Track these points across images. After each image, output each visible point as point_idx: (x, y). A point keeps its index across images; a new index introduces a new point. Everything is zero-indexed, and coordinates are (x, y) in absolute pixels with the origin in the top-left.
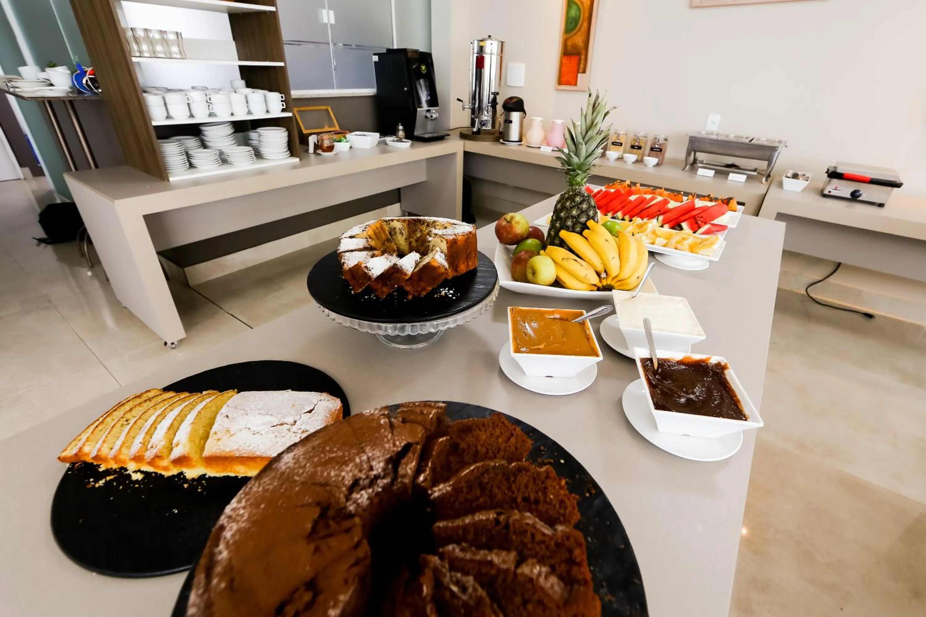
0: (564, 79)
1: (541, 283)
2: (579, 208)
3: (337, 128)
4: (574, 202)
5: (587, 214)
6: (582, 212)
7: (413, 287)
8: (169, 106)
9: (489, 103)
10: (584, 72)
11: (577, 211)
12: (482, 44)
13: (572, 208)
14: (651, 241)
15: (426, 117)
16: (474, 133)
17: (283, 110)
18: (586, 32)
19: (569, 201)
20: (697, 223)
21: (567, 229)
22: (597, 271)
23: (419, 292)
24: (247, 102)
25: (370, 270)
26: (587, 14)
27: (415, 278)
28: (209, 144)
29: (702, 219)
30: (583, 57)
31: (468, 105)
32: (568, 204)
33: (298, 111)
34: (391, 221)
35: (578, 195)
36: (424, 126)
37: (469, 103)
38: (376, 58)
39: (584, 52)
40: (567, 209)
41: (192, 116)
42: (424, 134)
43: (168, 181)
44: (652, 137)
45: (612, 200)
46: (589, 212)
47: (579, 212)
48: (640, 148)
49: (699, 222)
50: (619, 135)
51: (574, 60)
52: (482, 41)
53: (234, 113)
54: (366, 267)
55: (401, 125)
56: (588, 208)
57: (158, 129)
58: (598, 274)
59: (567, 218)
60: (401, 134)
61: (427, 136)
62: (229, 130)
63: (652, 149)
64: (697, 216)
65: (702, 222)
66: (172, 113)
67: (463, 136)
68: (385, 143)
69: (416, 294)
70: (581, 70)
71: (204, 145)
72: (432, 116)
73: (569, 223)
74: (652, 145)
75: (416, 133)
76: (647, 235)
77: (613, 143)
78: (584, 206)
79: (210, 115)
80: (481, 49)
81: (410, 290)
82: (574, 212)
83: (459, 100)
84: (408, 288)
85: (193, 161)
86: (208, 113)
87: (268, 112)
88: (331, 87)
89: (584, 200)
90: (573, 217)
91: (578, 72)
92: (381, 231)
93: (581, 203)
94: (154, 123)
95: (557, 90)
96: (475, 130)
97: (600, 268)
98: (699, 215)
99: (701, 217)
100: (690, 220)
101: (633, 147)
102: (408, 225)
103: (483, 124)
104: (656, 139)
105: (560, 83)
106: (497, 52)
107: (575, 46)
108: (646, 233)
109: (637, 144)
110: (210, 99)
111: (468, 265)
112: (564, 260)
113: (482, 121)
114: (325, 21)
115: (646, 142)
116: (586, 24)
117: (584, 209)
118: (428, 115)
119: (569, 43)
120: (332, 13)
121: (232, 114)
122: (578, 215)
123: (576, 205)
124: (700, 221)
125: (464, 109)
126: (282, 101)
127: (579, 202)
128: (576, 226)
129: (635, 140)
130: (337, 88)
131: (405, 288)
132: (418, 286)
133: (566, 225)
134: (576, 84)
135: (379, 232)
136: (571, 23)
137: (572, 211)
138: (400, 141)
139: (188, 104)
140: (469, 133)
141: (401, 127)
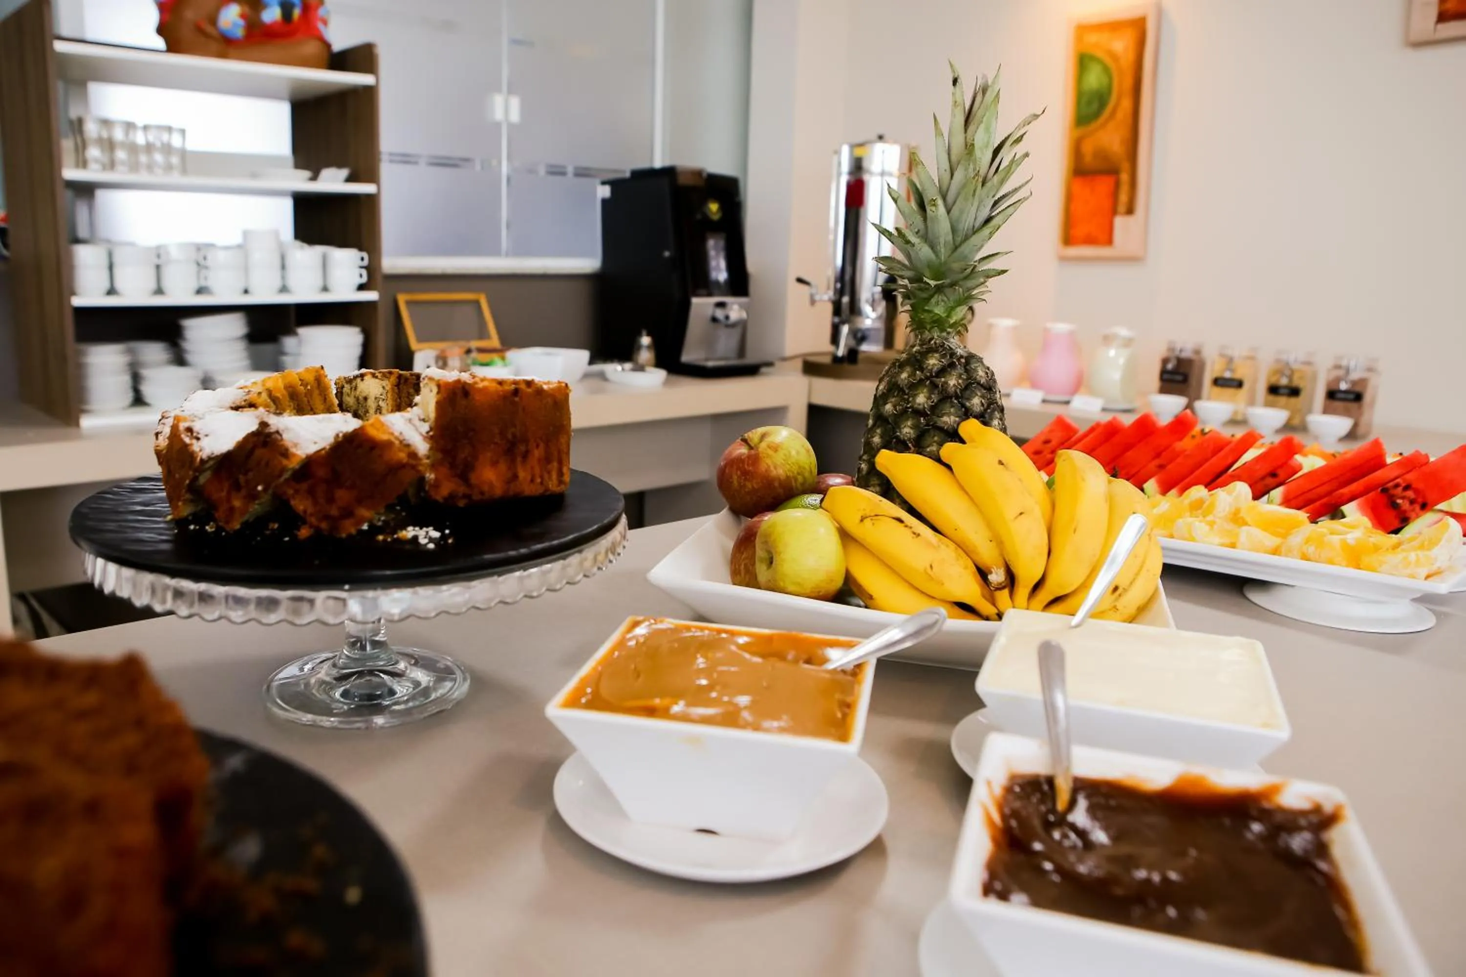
0: (1080, 231)
1: (791, 588)
2: (934, 386)
3: (494, 342)
4: (922, 369)
5: (963, 406)
6: (945, 397)
7: (315, 503)
8: (117, 271)
9: (875, 285)
10: (1130, 211)
11: (931, 392)
12: (859, 152)
13: (914, 387)
14: (1227, 541)
15: (714, 320)
16: (836, 360)
17: (361, 287)
18: (1129, 120)
19: (908, 369)
20: (1394, 506)
21: (901, 446)
22: (981, 566)
23: (335, 522)
24: (283, 267)
25: (198, 439)
26: (1128, 82)
27: (321, 472)
28: (189, 357)
29: (1410, 494)
30: (1124, 177)
31: (826, 296)
32: (904, 375)
33: (409, 303)
34: (359, 380)
35: (936, 351)
36: (709, 343)
37: (828, 288)
38: (605, 192)
39: (1125, 166)
40: (901, 390)
41: (159, 291)
42: (707, 360)
43: (77, 424)
44: (1329, 363)
45: (1128, 447)
46: (969, 399)
47: (935, 398)
48: (1294, 392)
49: (1399, 501)
50: (1230, 360)
51: (1104, 185)
52: (861, 145)
53: (250, 289)
54: (189, 430)
55: (648, 335)
56: (967, 387)
57: (83, 313)
58: (983, 574)
59: (901, 415)
60: (645, 355)
61: (710, 364)
62: (236, 325)
63: (1332, 395)
64: (1391, 484)
65: (1412, 502)
66: (119, 285)
67: (812, 368)
68: (602, 376)
69: (324, 525)
70: (1122, 208)
71: (180, 360)
72: (727, 317)
73: (907, 431)
74: (1329, 384)
75: (687, 357)
76: (1211, 524)
77: (1218, 382)
78: (953, 381)
79: (200, 291)
80: (858, 166)
81: (305, 512)
82: (921, 399)
83: (800, 280)
84: (300, 505)
85: (147, 390)
86: (195, 286)
87: (325, 289)
88: (495, 252)
89: (952, 365)
90: (918, 413)
91: (1114, 212)
92: (316, 392)
93: (943, 371)
94: (77, 301)
95: (1063, 259)
96: (841, 352)
97: (988, 555)
98: (1398, 480)
99: (1407, 488)
100: (1371, 495)
101: (1274, 390)
102: (398, 385)
103: (860, 337)
104: (1338, 367)
105: (1068, 240)
106: (900, 169)
107: (1102, 155)
108: (1210, 518)
109: (1284, 381)
110: (205, 258)
111: (515, 477)
112: (865, 521)
113: (859, 330)
114: (499, 115)
115: (1314, 378)
116: (1126, 104)
117: (951, 390)
118: (720, 314)
119: (1088, 148)
120: (515, 103)
121: (246, 292)
122: (933, 408)
123: (927, 378)
124: (1403, 498)
125: (813, 302)
126: (362, 267)
127: (935, 369)
128: (928, 440)
129: (1280, 372)
130: (507, 255)
131: (293, 503)
132: (331, 500)
133: (897, 437)
134: (1109, 241)
135: (309, 393)
136: (1089, 103)
137: (915, 396)
138: (640, 368)
139: (158, 267)
140: (827, 360)
141: (646, 340)
